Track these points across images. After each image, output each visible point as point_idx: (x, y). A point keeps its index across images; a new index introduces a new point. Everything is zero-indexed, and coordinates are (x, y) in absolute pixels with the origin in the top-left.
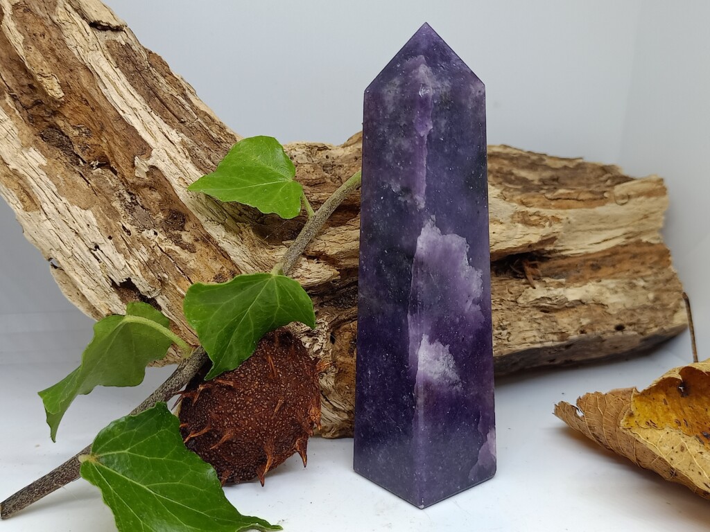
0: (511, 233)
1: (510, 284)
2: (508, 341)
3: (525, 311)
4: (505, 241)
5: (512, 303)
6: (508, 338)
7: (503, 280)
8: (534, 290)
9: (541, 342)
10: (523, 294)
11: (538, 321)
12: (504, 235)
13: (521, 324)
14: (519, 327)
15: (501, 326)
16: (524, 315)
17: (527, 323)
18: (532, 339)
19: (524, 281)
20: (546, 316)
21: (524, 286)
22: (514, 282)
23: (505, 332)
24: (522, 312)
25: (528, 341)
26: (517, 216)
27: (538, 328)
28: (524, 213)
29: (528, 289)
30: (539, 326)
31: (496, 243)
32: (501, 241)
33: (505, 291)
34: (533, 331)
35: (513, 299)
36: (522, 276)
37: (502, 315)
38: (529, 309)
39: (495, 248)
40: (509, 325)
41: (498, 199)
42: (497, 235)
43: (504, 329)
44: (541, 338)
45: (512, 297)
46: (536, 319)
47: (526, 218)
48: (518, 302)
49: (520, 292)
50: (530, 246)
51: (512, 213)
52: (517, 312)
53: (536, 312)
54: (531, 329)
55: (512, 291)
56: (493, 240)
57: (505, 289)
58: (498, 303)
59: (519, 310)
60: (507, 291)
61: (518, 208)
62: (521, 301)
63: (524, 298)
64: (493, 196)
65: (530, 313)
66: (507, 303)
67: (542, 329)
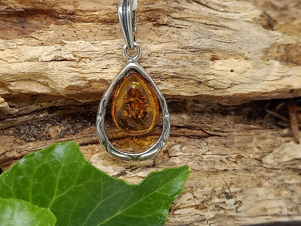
0: (259, 73)
2: (237, 212)
3: (271, 174)
4: (248, 83)
5: (255, 162)
6: (237, 208)
7: (251, 129)
8: (297, 146)
9: (289, 215)
10: (276, 151)
11: (291, 188)
12: (247, 74)
13: (261, 191)
14: (257, 195)
15: (226, 193)
16: (269, 178)
17: (272, 190)
18: (277, 211)
19: (285, 131)
21: (283, 139)
22: (268, 133)
23: (232, 201)
24: (267, 175)
25: (270, 212)
26: (275, 50)
27: (290, 197)
28: (290, 46)
29: (288, 144)
30: (292, 195)
31: (232, 85)
32: (241, 83)
33: (249, 145)
34: (281, 201)
35: (258, 157)
36: (284, 125)
37: (231, 178)
38: (280, 171)
39: (232, 92)
40: (241, 191)
41: (252, 25)
42: (237, 74)
43: (229, 197)
44: (291, 210)
45: (257, 153)
46: (289, 184)
47: (293, 53)
48: (263, 162)
49: (273, 147)
50: (292, 91)
51: (268, 46)
52: (259, 175)
53: (290, 176)
54: (277, 198)
55: (261, 146)
56: (228, 81)
57: (251, 141)
58: (234, 160)
59: (262, 172)
60: (253, 145)
61: (280, 41)
62: (269, 160)
63: (277, 156)
64: (247, 19)
65: (281, 177)
66: (248, 161)
67: (296, 199)
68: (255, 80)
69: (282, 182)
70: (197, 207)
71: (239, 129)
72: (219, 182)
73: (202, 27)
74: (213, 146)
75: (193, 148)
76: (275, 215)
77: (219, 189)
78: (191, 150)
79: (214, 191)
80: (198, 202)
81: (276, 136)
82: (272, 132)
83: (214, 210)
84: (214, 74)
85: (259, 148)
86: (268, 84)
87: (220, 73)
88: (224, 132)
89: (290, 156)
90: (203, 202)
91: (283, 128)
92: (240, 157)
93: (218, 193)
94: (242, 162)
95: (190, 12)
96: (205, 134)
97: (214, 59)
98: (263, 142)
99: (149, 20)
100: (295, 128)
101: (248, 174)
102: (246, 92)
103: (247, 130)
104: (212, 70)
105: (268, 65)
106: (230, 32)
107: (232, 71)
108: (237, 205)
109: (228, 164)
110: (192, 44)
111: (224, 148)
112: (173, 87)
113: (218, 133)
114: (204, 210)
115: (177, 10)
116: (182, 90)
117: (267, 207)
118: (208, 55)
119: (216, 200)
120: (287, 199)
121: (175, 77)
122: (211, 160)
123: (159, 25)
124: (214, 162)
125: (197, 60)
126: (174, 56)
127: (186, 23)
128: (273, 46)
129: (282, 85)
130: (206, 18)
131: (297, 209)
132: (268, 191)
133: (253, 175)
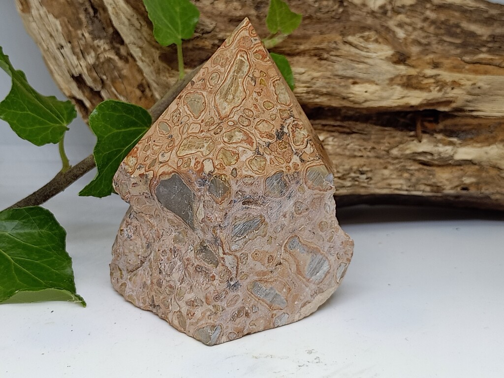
0: (385, 94)
1: (393, 135)
2: (368, 184)
3: (395, 162)
4: (377, 100)
5: (384, 153)
6: (368, 182)
7: (386, 130)
8: (419, 144)
9: (407, 190)
10: (401, 146)
11: (411, 172)
12: (376, 95)
13: (386, 172)
15: (359, 171)
16: (393, 164)
17: (395, 172)
18: (399, 186)
19: (412, 133)
20: (422, 169)
21: (409, 139)
22: (399, 133)
23: (364, 177)
24: (392, 161)
25: (393, 187)
26: (399, 79)
27: (409, 178)
28: (411, 77)
29: (412, 142)
30: (411, 177)
31: (366, 101)
32: (372, 100)
33: (382, 141)
34: (401, 180)
35: (387, 149)
36: (412, 129)
37: (365, 162)
38: (402, 160)
39: (366, 105)
40: (371, 171)
41: (384, 62)
42: (369, 94)
43: (362, 173)
44: (409, 187)
45: (386, 147)
46: (409, 170)
47: (414, 81)
48: (390, 153)
49: (401, 143)
50: (412, 107)
51: (393, 76)
52: (386, 161)
53: (409, 164)
54: (398, 177)
55: (391, 142)
56: (363, 99)
57: (384, 138)
58: (368, 150)
59: (388, 160)
60: (385, 141)
61: (403, 73)
62: (395, 152)
63: (401, 149)
64: (381, 58)
65: (402, 164)
66: (379, 152)
67: (414, 180)
68: (382, 98)
69: (404, 168)
70: (339, 178)
72: (355, 163)
73: (349, 63)
74: (355, 140)
75: (340, 140)
76: (397, 189)
77: (355, 168)
79: (351, 169)
80: (339, 175)
81: (404, 136)
82: (401, 133)
83: (350, 181)
84: (353, 94)
85: (389, 143)
86: (392, 101)
87: (357, 93)
88: (364, 131)
89: (411, 151)
90: (343, 175)
91: (411, 131)
92: (373, 148)
93: (354, 170)
94: (375, 152)
95: (343, 52)
96: (350, 132)
97: (355, 83)
98: (393, 139)
99: (316, 55)
100: (419, 131)
101: (378, 160)
102: (376, 106)
103: (382, 130)
104: (351, 91)
105: (392, 89)
106: (367, 66)
107: (366, 92)
108: (368, 180)
109: (364, 153)
110: (340, 73)
111: (363, 142)
112: (327, 100)
113: (360, 132)
114: (344, 180)
115: (334, 50)
116: (332, 102)
117: (391, 183)
118: (351, 81)
119: (353, 175)
120: (406, 179)
121: (328, 94)
122: (352, 149)
123: (321, 59)
124: (354, 150)
125: (343, 84)
126: (327, 80)
127: (339, 59)
128: (397, 76)
129: (402, 102)
130: (352, 56)
131: (414, 186)
132: (391, 173)
133: (381, 161)
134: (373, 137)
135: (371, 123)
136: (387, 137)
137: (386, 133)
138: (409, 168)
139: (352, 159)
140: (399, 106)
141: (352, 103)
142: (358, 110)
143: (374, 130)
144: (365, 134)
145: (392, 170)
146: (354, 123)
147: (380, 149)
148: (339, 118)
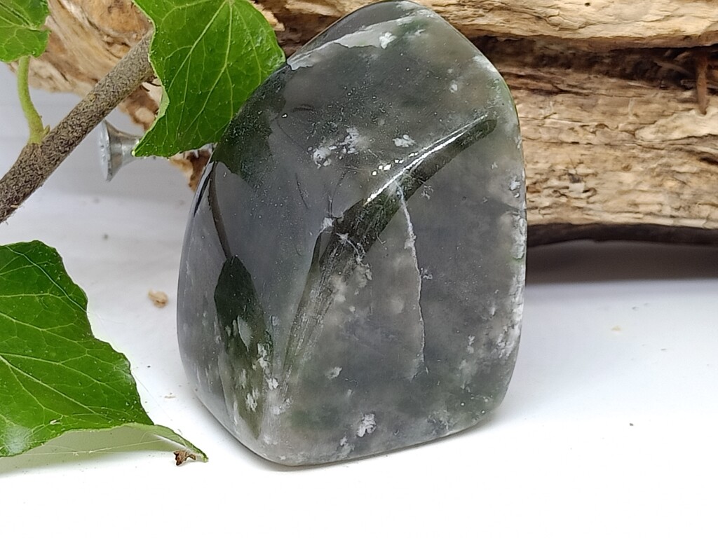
1: (645, 98)
2: (588, 203)
3: (649, 155)
4: (611, 23)
5: (624, 135)
6: (589, 197)
7: (630, 87)
8: (701, 117)
9: (672, 217)
10: (662, 121)
11: (682, 178)
12: (609, 10)
13: (628, 178)
14: (621, 183)
15: (570, 174)
16: (644, 161)
17: (648, 178)
18: (655, 208)
19: (688, 94)
20: (707, 171)
21: (681, 106)
23: (580, 187)
24: (641, 155)
25: (642, 209)
27: (678, 190)
29: (686, 113)
30: (682, 188)
31: (587, 24)
32: (600, 23)
33: (621, 110)
34: (660, 195)
35: (631, 128)
36: (688, 85)
37: (582, 155)
38: (663, 152)
39: (586, 33)
40: (595, 175)
42: (594, 10)
43: (575, 179)
44: (678, 209)
45: (630, 123)
46: (678, 172)
48: (637, 136)
49: (662, 115)
50: (688, 38)
52: (628, 154)
53: (680, 161)
54: (654, 189)
55: (640, 113)
56: (580, 19)
57: (626, 104)
58: (592, 130)
59: (634, 151)
60: (628, 110)
62: (648, 134)
63: (661, 129)
65: (664, 161)
66: (613, 134)
67: (687, 194)
68: (622, 19)
69: (667, 169)
71: (609, 85)
72: (561, 158)
74: (562, 107)
75: (530, 108)
76: (650, 214)
77: (560, 168)
78: (528, 110)
79: (552, 170)
81: (669, 101)
82: (663, 94)
83: (549, 196)
84: (558, 8)
85: (636, 115)
86: (644, 26)
87: (568, 6)
88: (584, 89)
89: (683, 132)
90: (535, 183)
91: (686, 89)
92: (602, 126)
93: (558, 173)
94: (604, 133)
96: (555, 90)
98: (644, 107)
100: (703, 89)
101: (612, 152)
102: (608, 36)
103: (623, 87)
107: (588, 4)
108: (588, 194)
109: (581, 135)
111: (580, 112)
112: (501, 21)
113: (575, 90)
114: (535, 195)
116: (513, 26)
117: (638, 200)
119: (554, 182)
120: (672, 192)
121: (504, 8)
122: (556, 126)
124: (560, 130)
129: (666, 28)
131: (688, 208)
132: (639, 179)
133: (618, 153)
134: (600, 102)
135: (599, 72)
136: (632, 103)
137: (631, 93)
138: (677, 169)
139: (554, 149)
140: (658, 37)
141: (557, 29)
142: (571, 44)
143: (605, 87)
144: (587, 95)
145: (641, 173)
146: (563, 70)
147: (617, 127)
148: (529, 59)
